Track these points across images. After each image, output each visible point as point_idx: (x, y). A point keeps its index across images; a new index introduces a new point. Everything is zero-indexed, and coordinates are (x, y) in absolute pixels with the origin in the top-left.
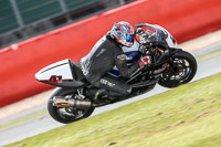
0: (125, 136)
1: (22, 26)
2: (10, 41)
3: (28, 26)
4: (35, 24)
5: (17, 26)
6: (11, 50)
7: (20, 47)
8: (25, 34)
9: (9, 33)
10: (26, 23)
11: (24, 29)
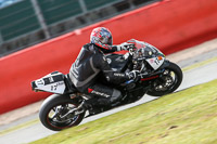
0: (186, 119)
1: (85, 11)
2: (73, 26)
3: (91, 11)
4: (98, 9)
5: (81, 11)
6: (74, 35)
7: (83, 32)
8: (88, 19)
9: (73, 18)
10: (89, 8)
11: (87, 15)
